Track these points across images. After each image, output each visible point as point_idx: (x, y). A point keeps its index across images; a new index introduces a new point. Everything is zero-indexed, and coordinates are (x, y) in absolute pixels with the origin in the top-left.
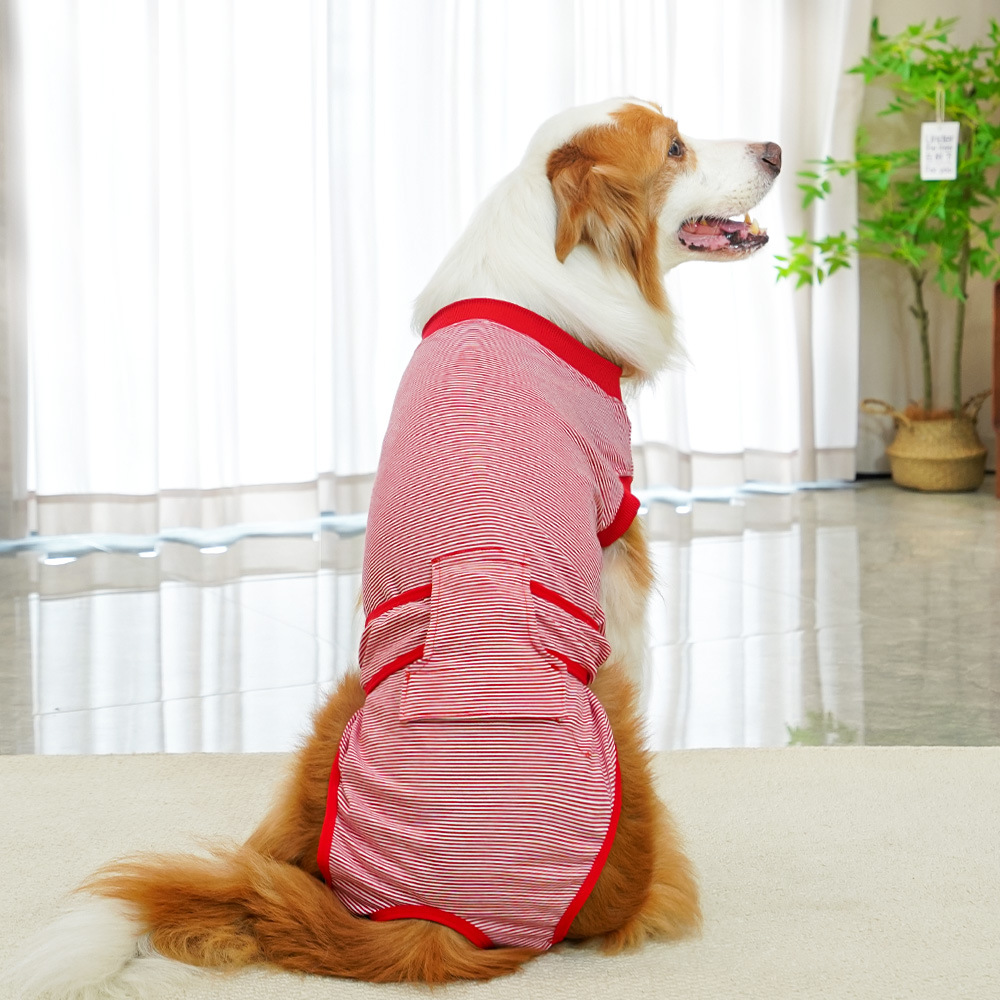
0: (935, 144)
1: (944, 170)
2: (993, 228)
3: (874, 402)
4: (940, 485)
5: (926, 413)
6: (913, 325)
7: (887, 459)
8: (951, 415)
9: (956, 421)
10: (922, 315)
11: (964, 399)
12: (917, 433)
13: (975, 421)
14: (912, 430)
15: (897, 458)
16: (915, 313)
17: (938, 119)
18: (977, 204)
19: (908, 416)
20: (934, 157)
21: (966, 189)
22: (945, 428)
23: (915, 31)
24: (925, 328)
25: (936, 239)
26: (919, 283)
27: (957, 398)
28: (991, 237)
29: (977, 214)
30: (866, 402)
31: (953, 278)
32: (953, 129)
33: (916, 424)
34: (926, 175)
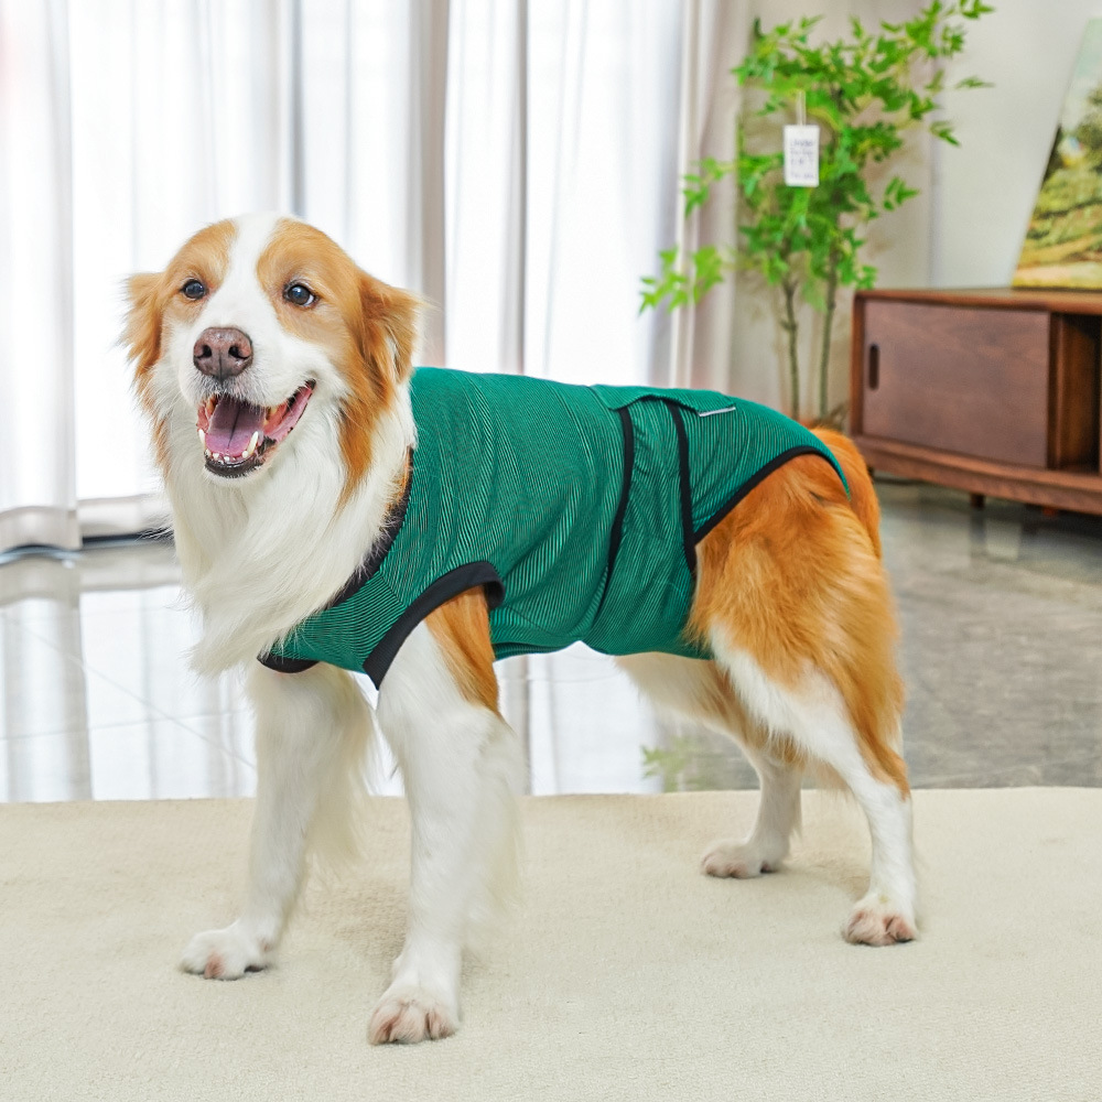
0: (798, 148)
1: (807, 176)
2: (857, 235)
6: (785, 337)
8: (819, 422)
10: (792, 327)
11: (830, 407)
16: (786, 326)
17: (800, 122)
18: (850, 208)
20: (797, 163)
21: (838, 193)
23: (782, 31)
24: (793, 341)
25: (808, 244)
26: (789, 293)
27: (823, 406)
28: (855, 245)
29: (847, 220)
31: (822, 287)
32: (812, 133)
34: (791, 181)
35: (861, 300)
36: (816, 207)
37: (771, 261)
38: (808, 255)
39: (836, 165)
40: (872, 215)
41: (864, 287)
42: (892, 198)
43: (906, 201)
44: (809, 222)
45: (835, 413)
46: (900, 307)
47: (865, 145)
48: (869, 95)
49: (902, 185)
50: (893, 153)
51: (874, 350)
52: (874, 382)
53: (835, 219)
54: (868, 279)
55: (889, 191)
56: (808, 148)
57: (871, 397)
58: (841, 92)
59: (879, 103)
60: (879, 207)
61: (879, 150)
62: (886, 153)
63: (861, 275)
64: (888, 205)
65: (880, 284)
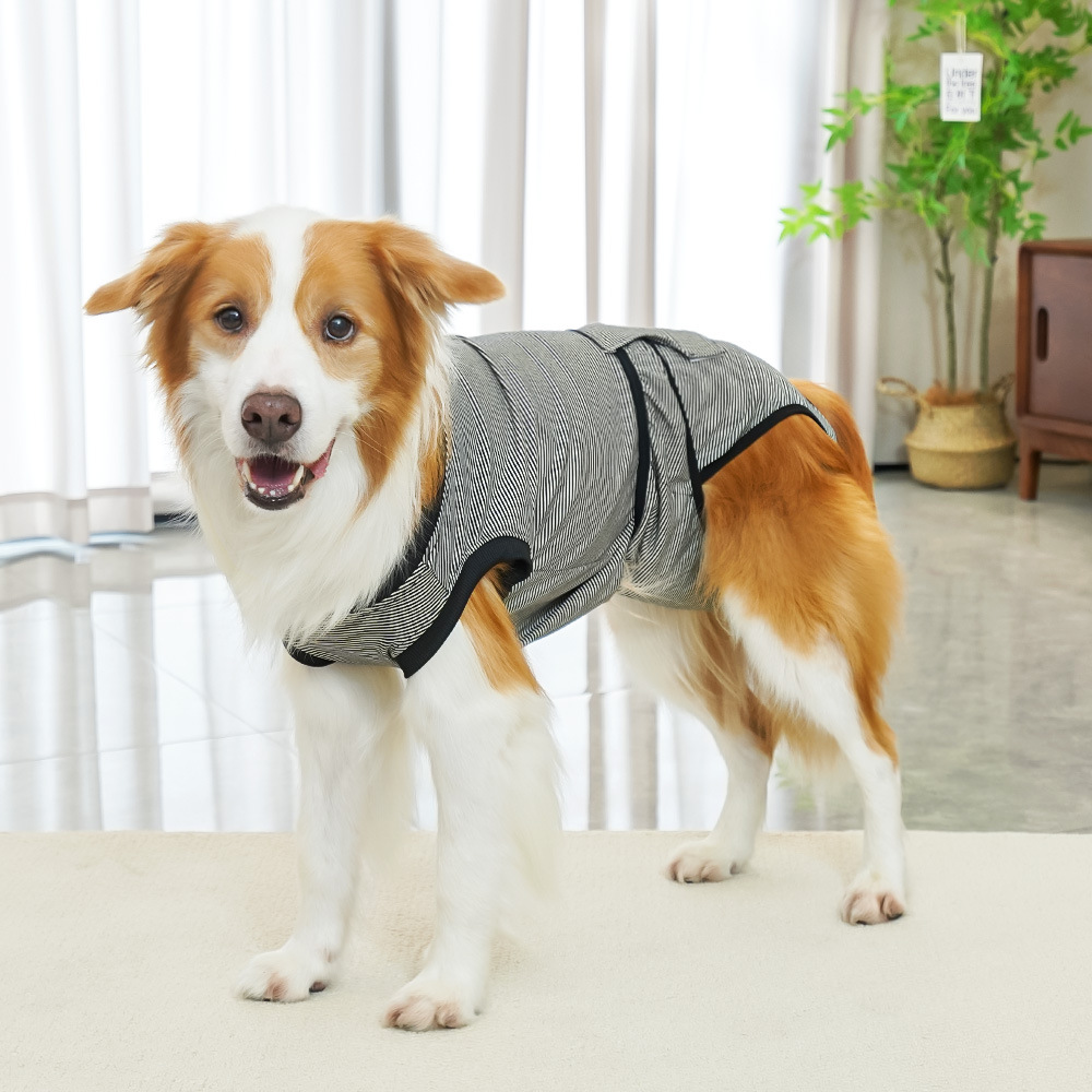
0: (956, 79)
1: (966, 111)
2: (1023, 178)
3: (893, 380)
4: (961, 481)
5: (947, 398)
6: (940, 289)
7: (904, 450)
8: (976, 399)
9: (979, 407)
10: (948, 279)
11: (993, 378)
12: (936, 420)
13: (1002, 406)
14: (931, 416)
15: (914, 449)
16: (940, 276)
17: (960, 49)
18: (1015, 146)
19: (927, 399)
20: (955, 95)
21: (1000, 129)
22: (966, 415)
24: (950, 296)
25: (966, 186)
26: (945, 241)
27: (984, 378)
28: (1021, 188)
29: (1010, 159)
30: (884, 381)
31: (983, 236)
32: (975, 62)
33: (936, 410)
34: (946, 116)
35: (1027, 254)
36: (977, 144)
37: (927, 202)
38: (966, 198)
39: (1000, 97)
40: (1041, 155)
41: (1030, 239)
42: (1065, 136)
43: (1082, 140)
44: (967, 162)
45: (997, 386)
46: (1073, 261)
47: (1032, 74)
48: (1036, 16)
49: (1077, 120)
50: (1064, 82)
51: (1043, 314)
52: (1043, 352)
53: (998, 159)
54: (1037, 228)
55: (1061, 128)
56: (968, 79)
57: (1041, 369)
58: (1006, 13)
59: (1050, 25)
60: (1049, 145)
61: (1048, 80)
62: (1056, 82)
63: (1028, 224)
64: (1059, 144)
65: (1050, 234)
